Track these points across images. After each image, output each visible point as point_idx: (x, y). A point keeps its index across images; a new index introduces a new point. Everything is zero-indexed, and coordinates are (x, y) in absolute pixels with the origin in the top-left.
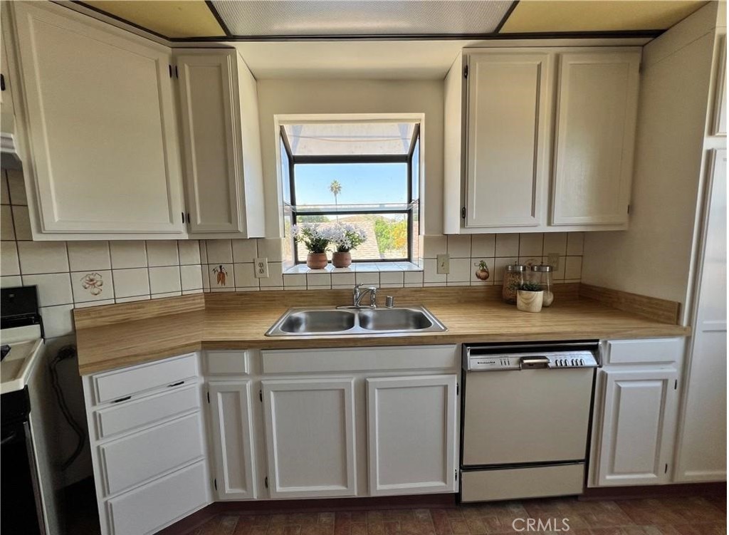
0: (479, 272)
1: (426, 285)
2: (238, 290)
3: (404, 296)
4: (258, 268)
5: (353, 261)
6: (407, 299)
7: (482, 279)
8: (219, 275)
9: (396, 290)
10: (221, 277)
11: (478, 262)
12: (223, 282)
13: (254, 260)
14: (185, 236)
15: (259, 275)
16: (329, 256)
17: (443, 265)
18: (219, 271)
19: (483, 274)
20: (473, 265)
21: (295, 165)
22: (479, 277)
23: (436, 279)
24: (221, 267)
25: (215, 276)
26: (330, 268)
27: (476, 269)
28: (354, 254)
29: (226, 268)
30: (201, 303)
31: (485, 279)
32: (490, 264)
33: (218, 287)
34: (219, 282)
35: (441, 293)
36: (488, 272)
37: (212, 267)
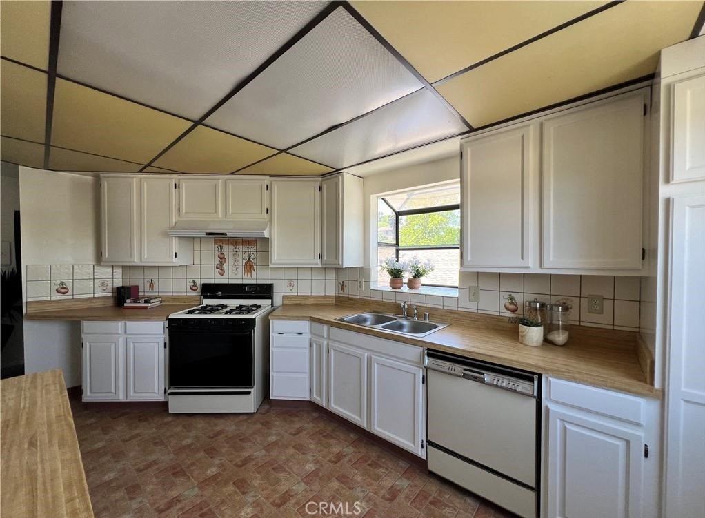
0: (508, 305)
1: (460, 309)
2: (349, 296)
3: (441, 315)
4: (359, 285)
5: (423, 285)
6: (444, 318)
7: (510, 311)
8: (342, 286)
9: (436, 310)
10: (343, 288)
11: (507, 295)
12: (344, 291)
14: (320, 266)
15: (359, 289)
16: (405, 281)
17: (474, 294)
18: (342, 284)
19: (512, 307)
20: (501, 298)
21: (400, 217)
22: (507, 309)
23: (468, 306)
24: (343, 282)
25: (340, 286)
26: (405, 289)
27: (506, 302)
28: (423, 280)
30: (333, 301)
31: (513, 311)
32: (519, 299)
33: (341, 294)
34: (342, 290)
35: (471, 317)
36: (516, 305)
37: (339, 281)
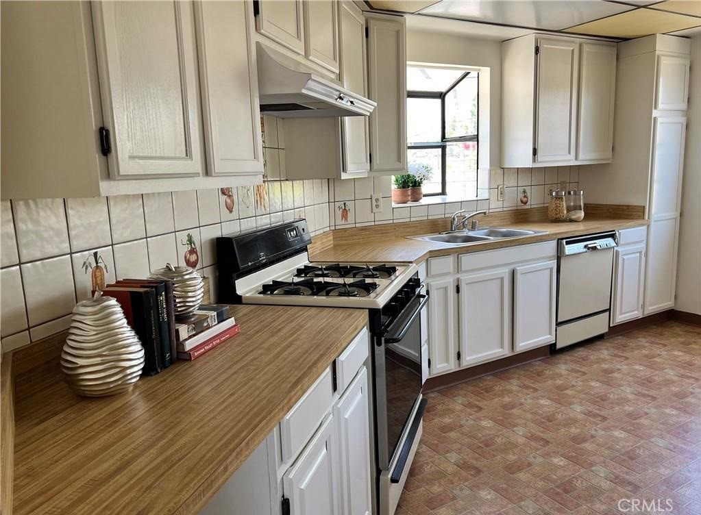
0: (522, 198)
1: (490, 211)
2: (358, 225)
4: (374, 203)
7: (524, 204)
8: (343, 212)
10: (345, 214)
11: (522, 190)
12: (346, 219)
13: (371, 196)
15: (375, 210)
17: (501, 193)
18: (343, 208)
19: (525, 200)
20: (519, 192)
22: (522, 202)
23: (496, 206)
24: (345, 204)
25: (339, 213)
29: (350, 205)
30: (330, 242)
31: (526, 203)
32: (528, 191)
33: (341, 224)
34: (342, 219)
36: (527, 198)
37: (337, 204)
